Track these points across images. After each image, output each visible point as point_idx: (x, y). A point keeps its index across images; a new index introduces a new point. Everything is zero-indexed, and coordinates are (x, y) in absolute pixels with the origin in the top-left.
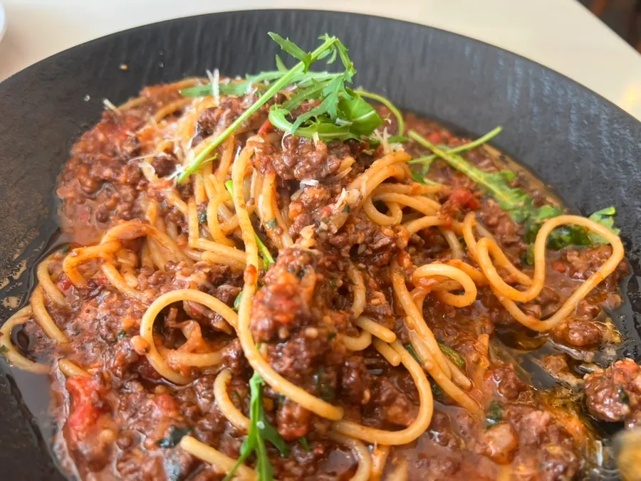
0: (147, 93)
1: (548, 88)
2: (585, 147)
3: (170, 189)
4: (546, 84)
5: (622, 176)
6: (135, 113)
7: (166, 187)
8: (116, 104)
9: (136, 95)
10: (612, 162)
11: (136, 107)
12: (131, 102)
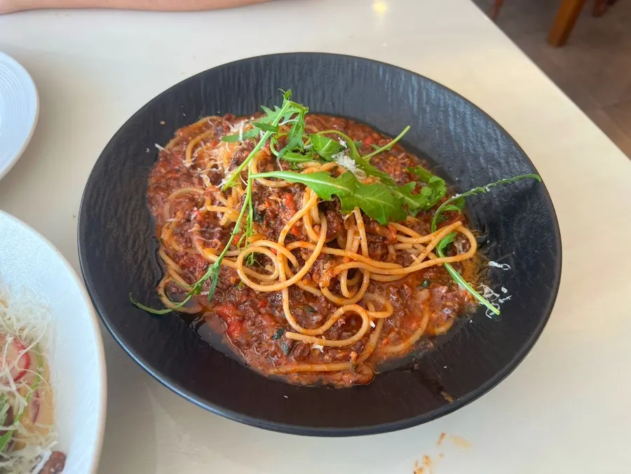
0: (180, 133)
1: (434, 94)
2: (459, 133)
3: (219, 193)
4: (432, 91)
5: (480, 149)
6: (176, 149)
7: (216, 191)
8: (163, 145)
9: (173, 137)
10: (475, 141)
11: (177, 144)
12: (172, 142)
